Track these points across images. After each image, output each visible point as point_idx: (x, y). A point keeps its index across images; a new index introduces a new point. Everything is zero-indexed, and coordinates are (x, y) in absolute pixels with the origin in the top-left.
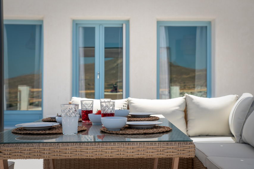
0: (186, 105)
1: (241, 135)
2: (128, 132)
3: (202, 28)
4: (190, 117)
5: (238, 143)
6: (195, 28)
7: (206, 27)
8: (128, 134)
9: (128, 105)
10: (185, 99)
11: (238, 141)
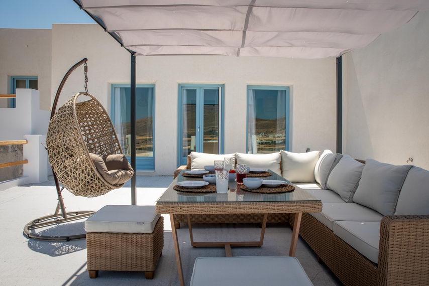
0: (281, 159)
1: (326, 184)
2: (265, 190)
3: (282, 91)
4: (285, 168)
5: (323, 189)
6: (277, 91)
7: (286, 91)
8: (266, 193)
9: (236, 159)
10: (281, 154)
11: (323, 188)
